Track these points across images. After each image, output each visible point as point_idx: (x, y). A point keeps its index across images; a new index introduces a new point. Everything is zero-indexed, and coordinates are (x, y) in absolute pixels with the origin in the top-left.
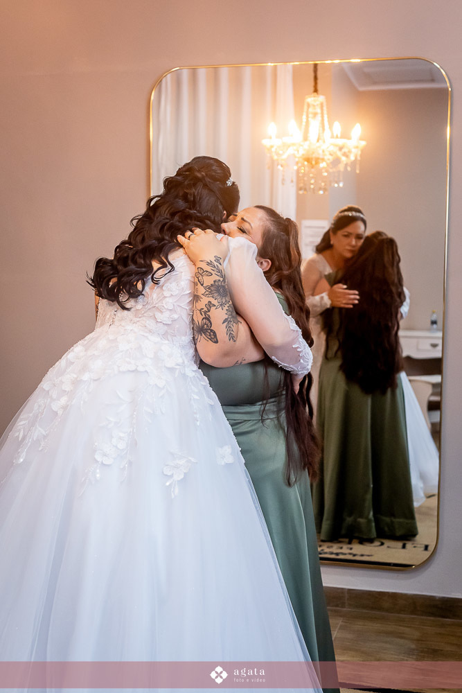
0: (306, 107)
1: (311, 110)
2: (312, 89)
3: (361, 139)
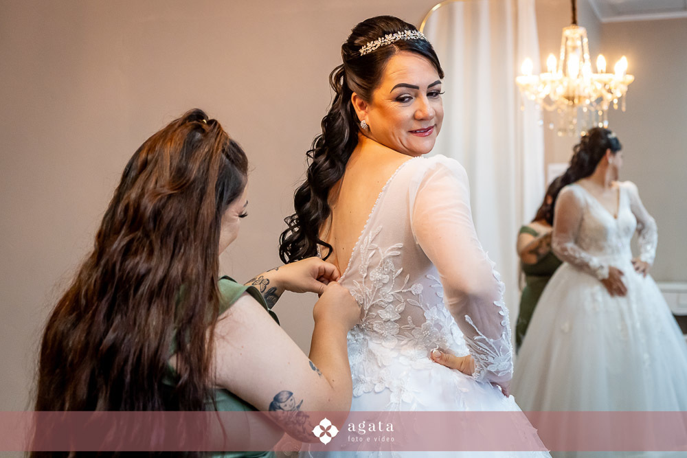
0: (564, 40)
1: (569, 43)
2: (570, 20)
3: (628, 73)
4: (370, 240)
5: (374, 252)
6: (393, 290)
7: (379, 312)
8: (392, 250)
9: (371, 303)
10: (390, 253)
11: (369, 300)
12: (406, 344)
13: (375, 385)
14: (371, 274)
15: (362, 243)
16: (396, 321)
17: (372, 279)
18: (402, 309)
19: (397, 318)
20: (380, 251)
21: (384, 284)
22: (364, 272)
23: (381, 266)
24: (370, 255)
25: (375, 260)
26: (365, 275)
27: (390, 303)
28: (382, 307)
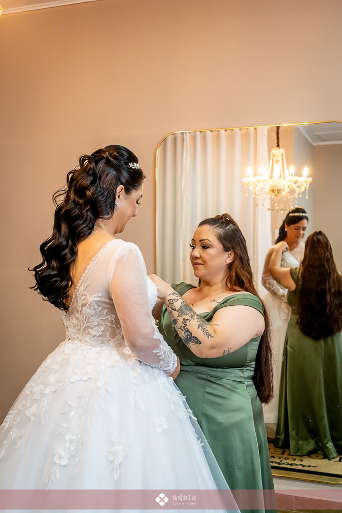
0: (272, 155)
1: (275, 158)
2: (276, 145)
3: (309, 176)
4: (82, 290)
5: (84, 297)
6: (97, 318)
7: (90, 330)
8: (96, 297)
9: (85, 325)
10: (94, 299)
11: (84, 324)
12: (105, 350)
13: (83, 376)
14: (83, 309)
15: (78, 291)
16: (99, 336)
17: (84, 312)
18: (103, 329)
19: (100, 334)
20: (88, 297)
21: (92, 315)
22: (79, 308)
23: (89, 305)
24: (83, 298)
25: (85, 302)
26: (80, 310)
27: (96, 326)
28: (91, 328)
